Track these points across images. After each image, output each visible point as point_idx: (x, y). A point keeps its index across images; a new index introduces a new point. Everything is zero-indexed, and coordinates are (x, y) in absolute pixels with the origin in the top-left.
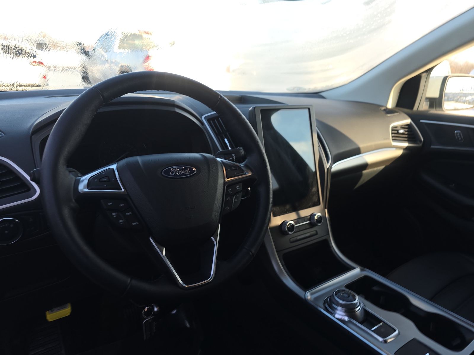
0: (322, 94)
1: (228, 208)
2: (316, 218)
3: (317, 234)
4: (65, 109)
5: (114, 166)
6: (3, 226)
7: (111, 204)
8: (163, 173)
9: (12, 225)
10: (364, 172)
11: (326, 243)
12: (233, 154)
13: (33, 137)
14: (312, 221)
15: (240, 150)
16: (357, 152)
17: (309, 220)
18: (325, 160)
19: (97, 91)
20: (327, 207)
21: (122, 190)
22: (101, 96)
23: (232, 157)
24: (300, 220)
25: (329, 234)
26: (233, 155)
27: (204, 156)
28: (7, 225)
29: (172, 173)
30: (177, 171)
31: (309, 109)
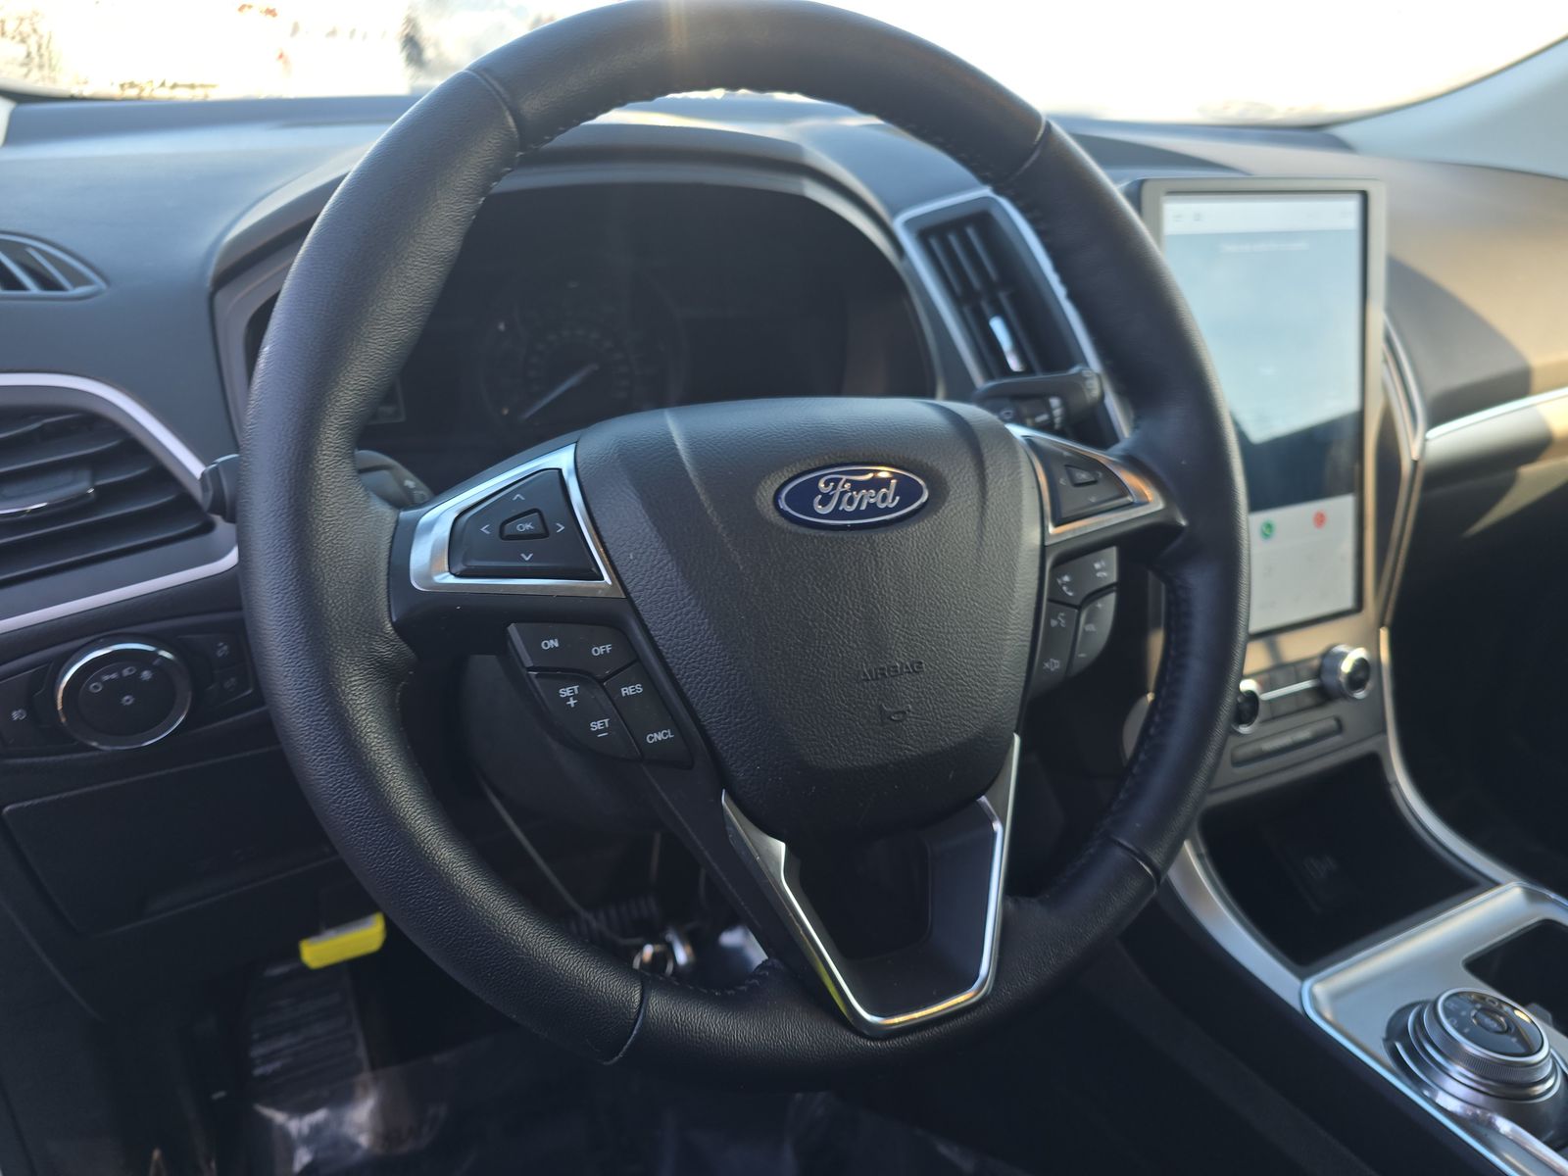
0: (1342, 132)
1: (1054, 665)
2: (1346, 667)
3: (1340, 728)
4: (345, 176)
5: (562, 459)
6: (114, 676)
7: (553, 643)
8: (783, 505)
9: (146, 675)
10: (1527, 471)
11: (1372, 766)
12: (1054, 395)
13: (220, 297)
14: (1327, 679)
15: (1085, 379)
16: (1516, 385)
17: (1317, 674)
18: (1404, 423)
19: (492, 86)
20: (1388, 619)
21: (602, 578)
22: (507, 113)
23: (1049, 409)
24: (1280, 676)
25: (1384, 731)
26: (1055, 402)
27: (956, 419)
28: (126, 672)
29: (825, 502)
30: (843, 494)
31: (1364, 196)
